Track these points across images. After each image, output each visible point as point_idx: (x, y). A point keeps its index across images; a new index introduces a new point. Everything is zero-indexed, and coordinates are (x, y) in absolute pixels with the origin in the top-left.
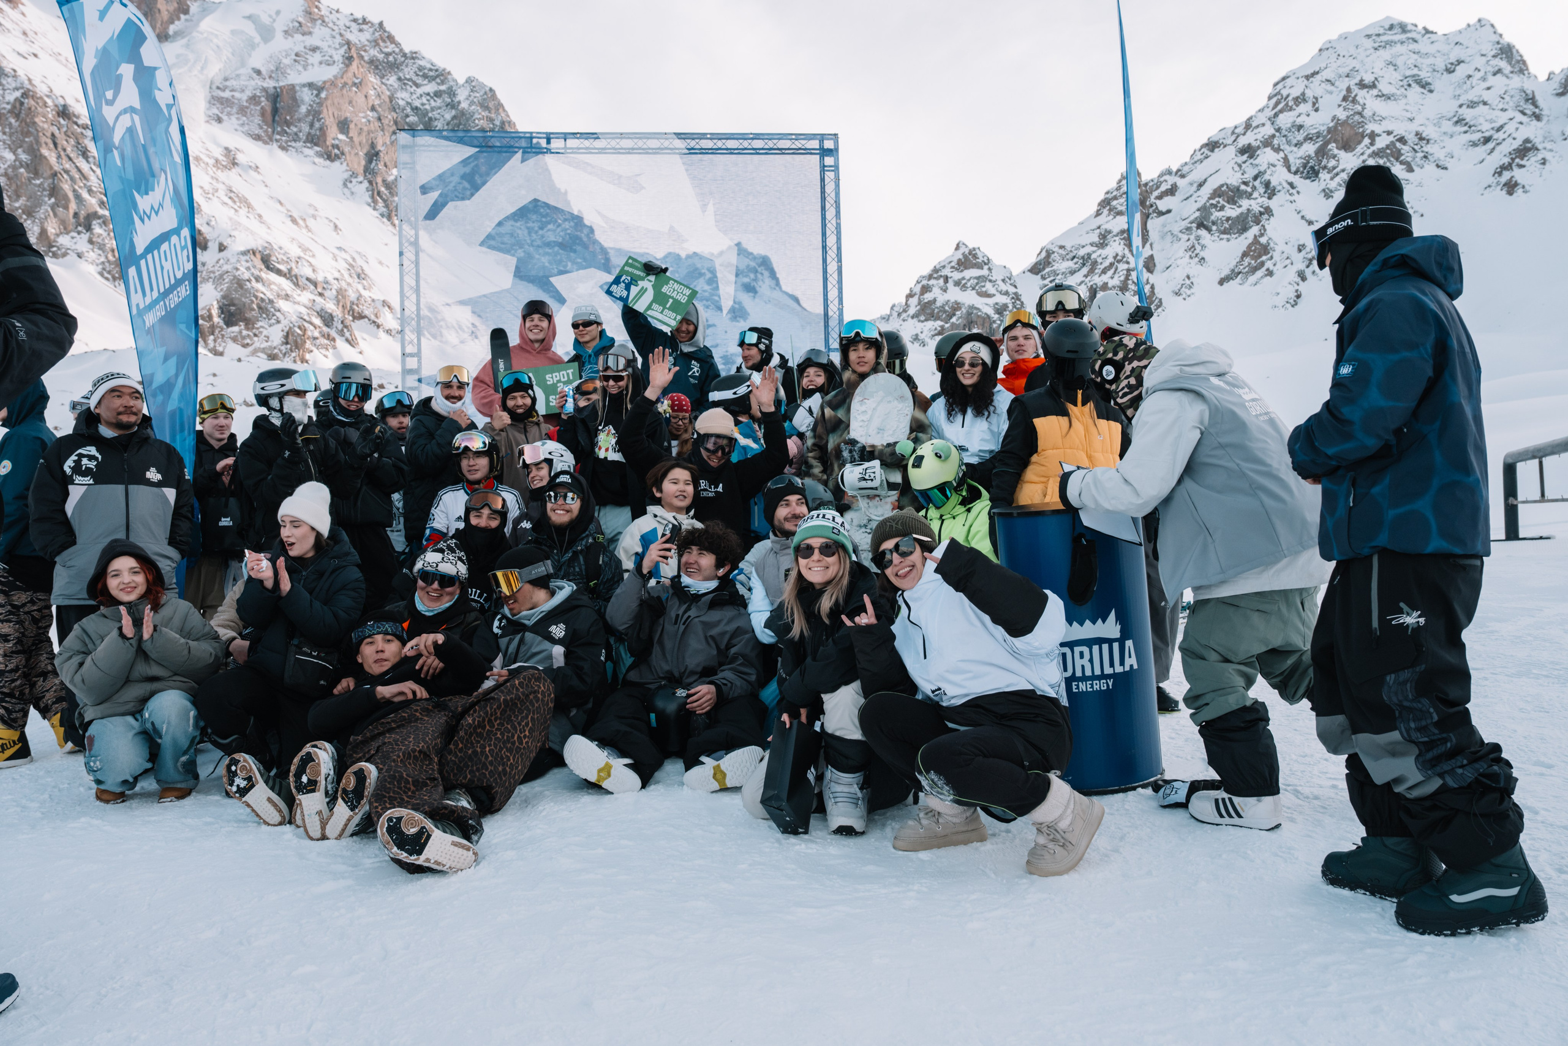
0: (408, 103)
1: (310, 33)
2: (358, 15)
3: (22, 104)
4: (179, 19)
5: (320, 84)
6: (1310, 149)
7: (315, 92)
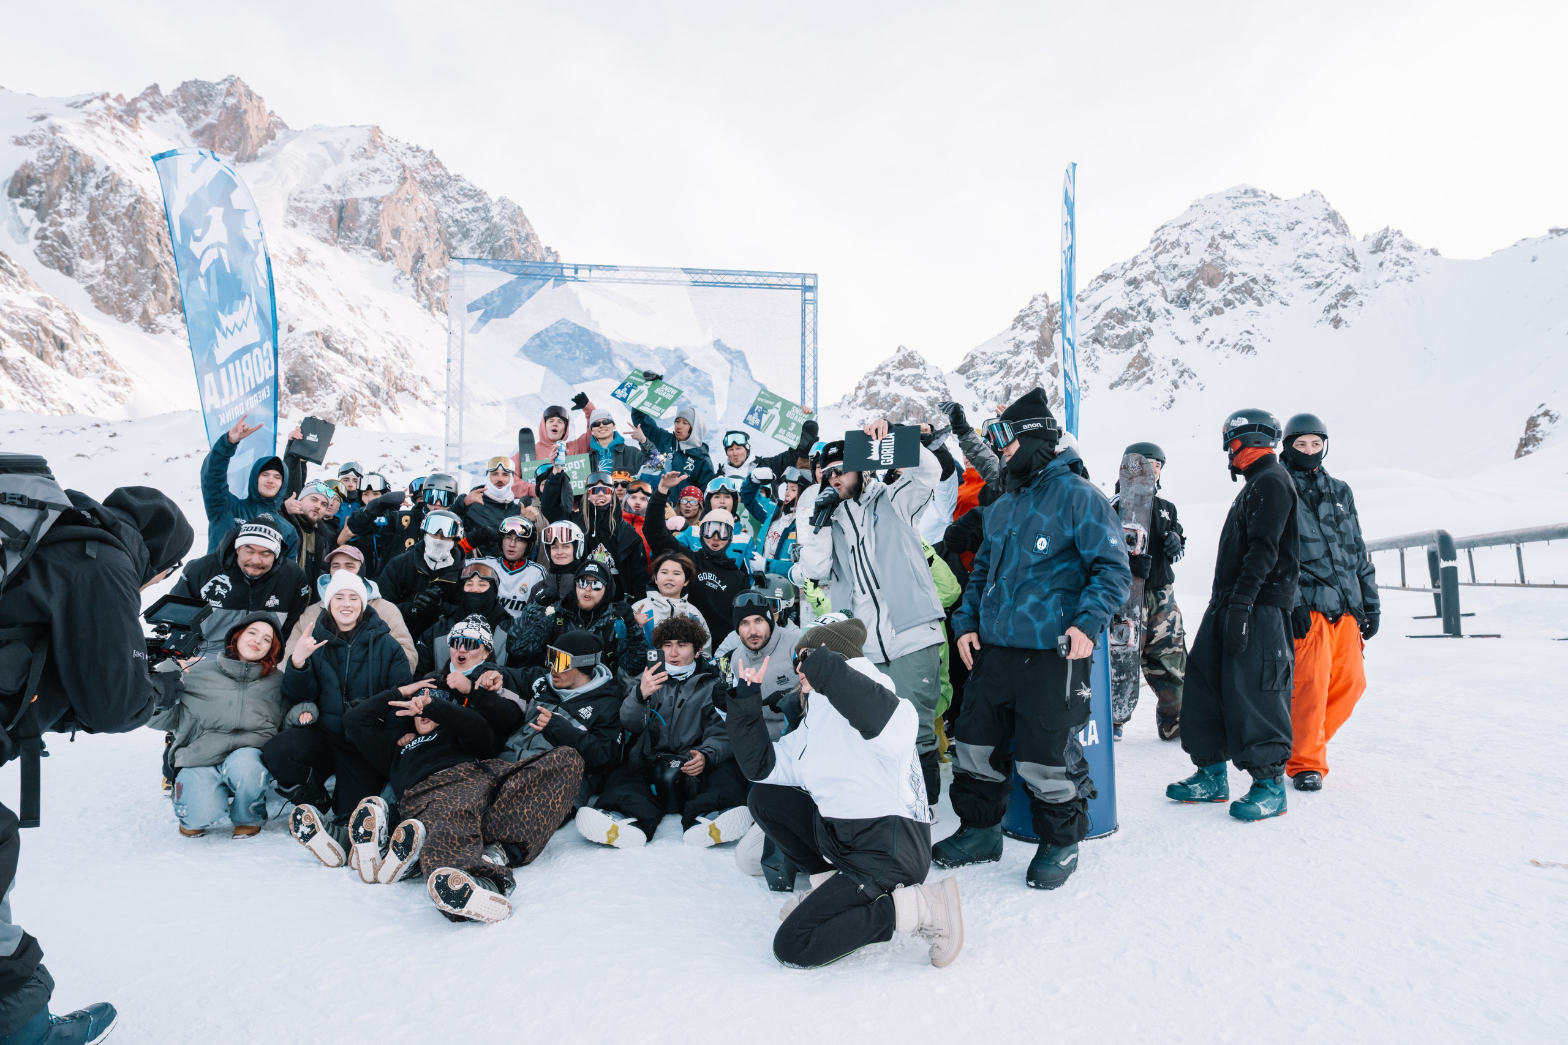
0: (450, 216)
1: (373, 158)
2: (413, 145)
3: (135, 208)
4: (266, 143)
5: (378, 198)
6: (1183, 283)
7: (374, 205)
